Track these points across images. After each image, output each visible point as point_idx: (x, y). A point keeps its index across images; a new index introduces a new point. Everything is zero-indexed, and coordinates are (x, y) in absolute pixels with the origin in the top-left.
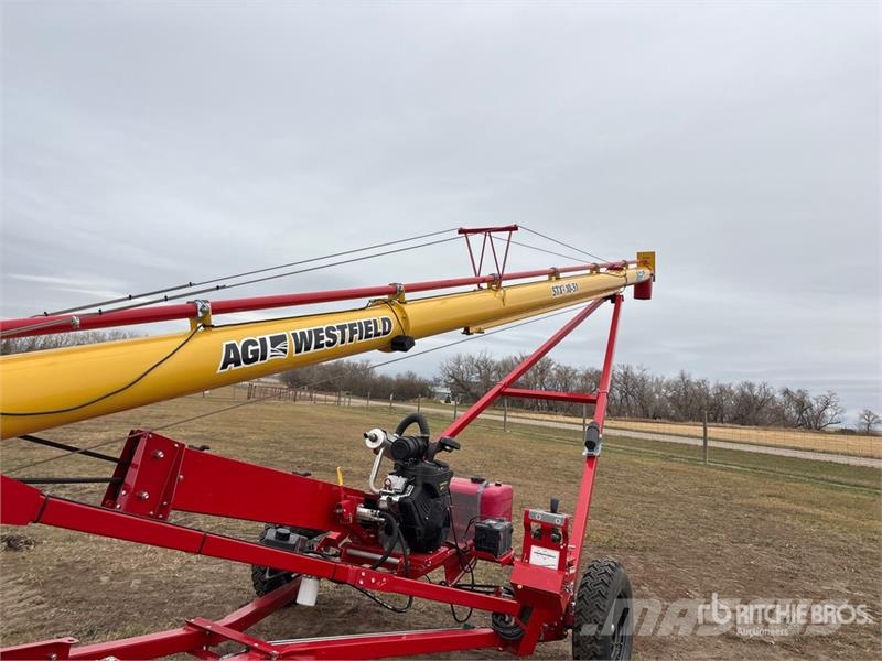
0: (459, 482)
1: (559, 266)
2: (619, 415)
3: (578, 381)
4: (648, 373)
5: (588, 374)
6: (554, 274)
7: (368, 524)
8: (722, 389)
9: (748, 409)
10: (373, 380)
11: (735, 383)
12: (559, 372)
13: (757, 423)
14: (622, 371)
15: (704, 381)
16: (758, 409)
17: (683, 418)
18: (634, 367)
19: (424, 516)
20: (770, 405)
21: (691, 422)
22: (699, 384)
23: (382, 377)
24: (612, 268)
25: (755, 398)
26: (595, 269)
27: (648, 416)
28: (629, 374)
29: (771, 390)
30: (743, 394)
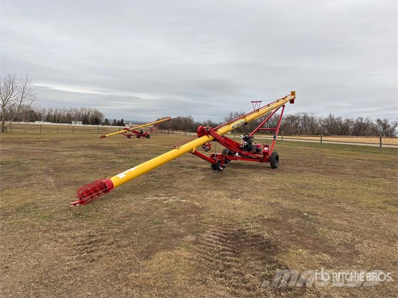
0: (253, 144)
1: (269, 103)
2: (301, 134)
3: (284, 121)
4: (315, 115)
5: (288, 117)
6: (269, 105)
7: (242, 148)
8: (348, 121)
9: (360, 129)
10: (194, 124)
11: (354, 118)
12: (275, 117)
13: (363, 135)
14: (303, 115)
15: (340, 118)
16: (365, 128)
17: (329, 134)
18: (309, 113)
19: (249, 146)
20: (370, 127)
21: (333, 136)
22: (338, 119)
23: (197, 123)
24: (283, 99)
25: (364, 124)
26: (278, 101)
27: (314, 134)
28: (306, 116)
29: (371, 120)
30: (358, 122)
